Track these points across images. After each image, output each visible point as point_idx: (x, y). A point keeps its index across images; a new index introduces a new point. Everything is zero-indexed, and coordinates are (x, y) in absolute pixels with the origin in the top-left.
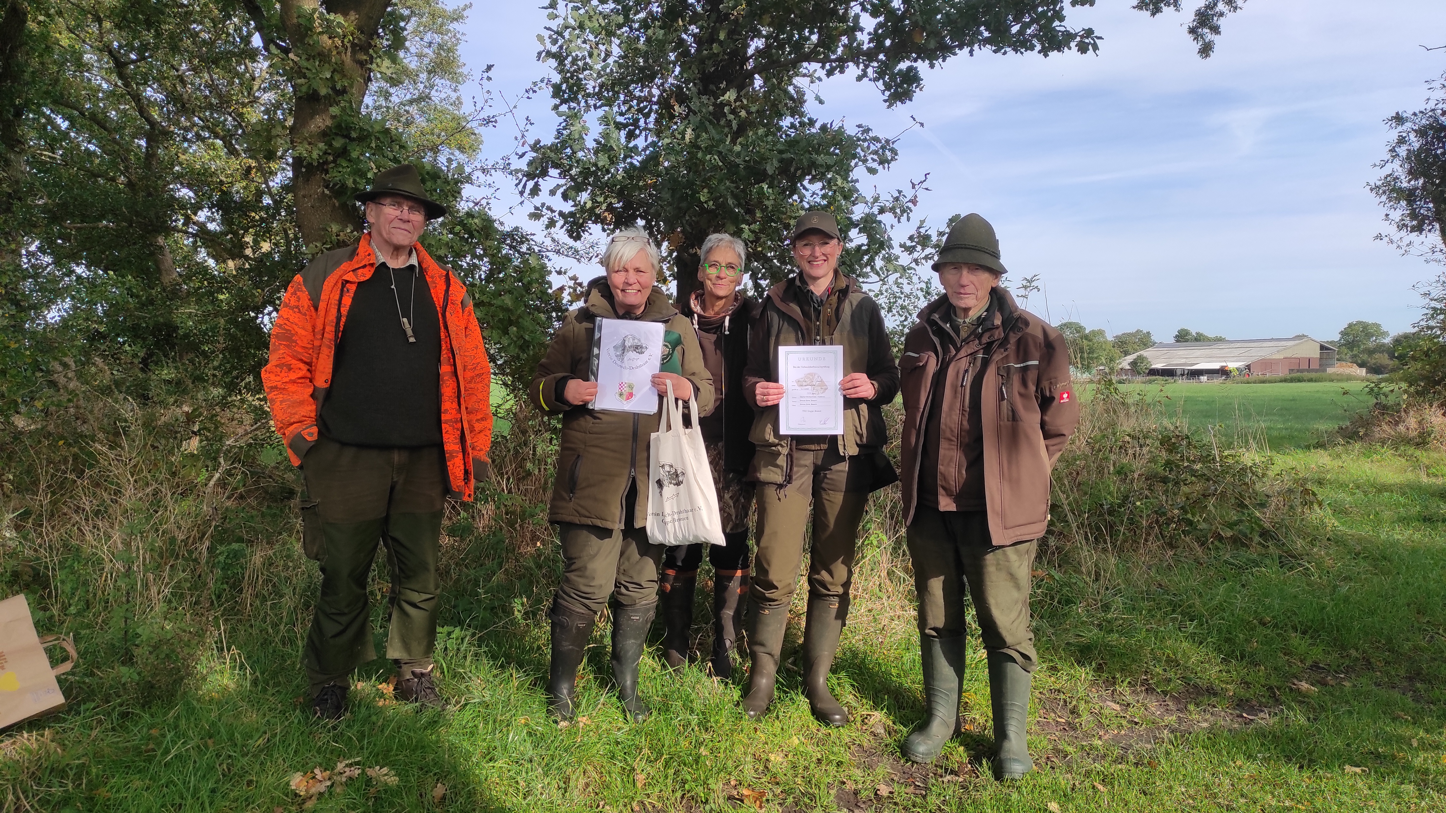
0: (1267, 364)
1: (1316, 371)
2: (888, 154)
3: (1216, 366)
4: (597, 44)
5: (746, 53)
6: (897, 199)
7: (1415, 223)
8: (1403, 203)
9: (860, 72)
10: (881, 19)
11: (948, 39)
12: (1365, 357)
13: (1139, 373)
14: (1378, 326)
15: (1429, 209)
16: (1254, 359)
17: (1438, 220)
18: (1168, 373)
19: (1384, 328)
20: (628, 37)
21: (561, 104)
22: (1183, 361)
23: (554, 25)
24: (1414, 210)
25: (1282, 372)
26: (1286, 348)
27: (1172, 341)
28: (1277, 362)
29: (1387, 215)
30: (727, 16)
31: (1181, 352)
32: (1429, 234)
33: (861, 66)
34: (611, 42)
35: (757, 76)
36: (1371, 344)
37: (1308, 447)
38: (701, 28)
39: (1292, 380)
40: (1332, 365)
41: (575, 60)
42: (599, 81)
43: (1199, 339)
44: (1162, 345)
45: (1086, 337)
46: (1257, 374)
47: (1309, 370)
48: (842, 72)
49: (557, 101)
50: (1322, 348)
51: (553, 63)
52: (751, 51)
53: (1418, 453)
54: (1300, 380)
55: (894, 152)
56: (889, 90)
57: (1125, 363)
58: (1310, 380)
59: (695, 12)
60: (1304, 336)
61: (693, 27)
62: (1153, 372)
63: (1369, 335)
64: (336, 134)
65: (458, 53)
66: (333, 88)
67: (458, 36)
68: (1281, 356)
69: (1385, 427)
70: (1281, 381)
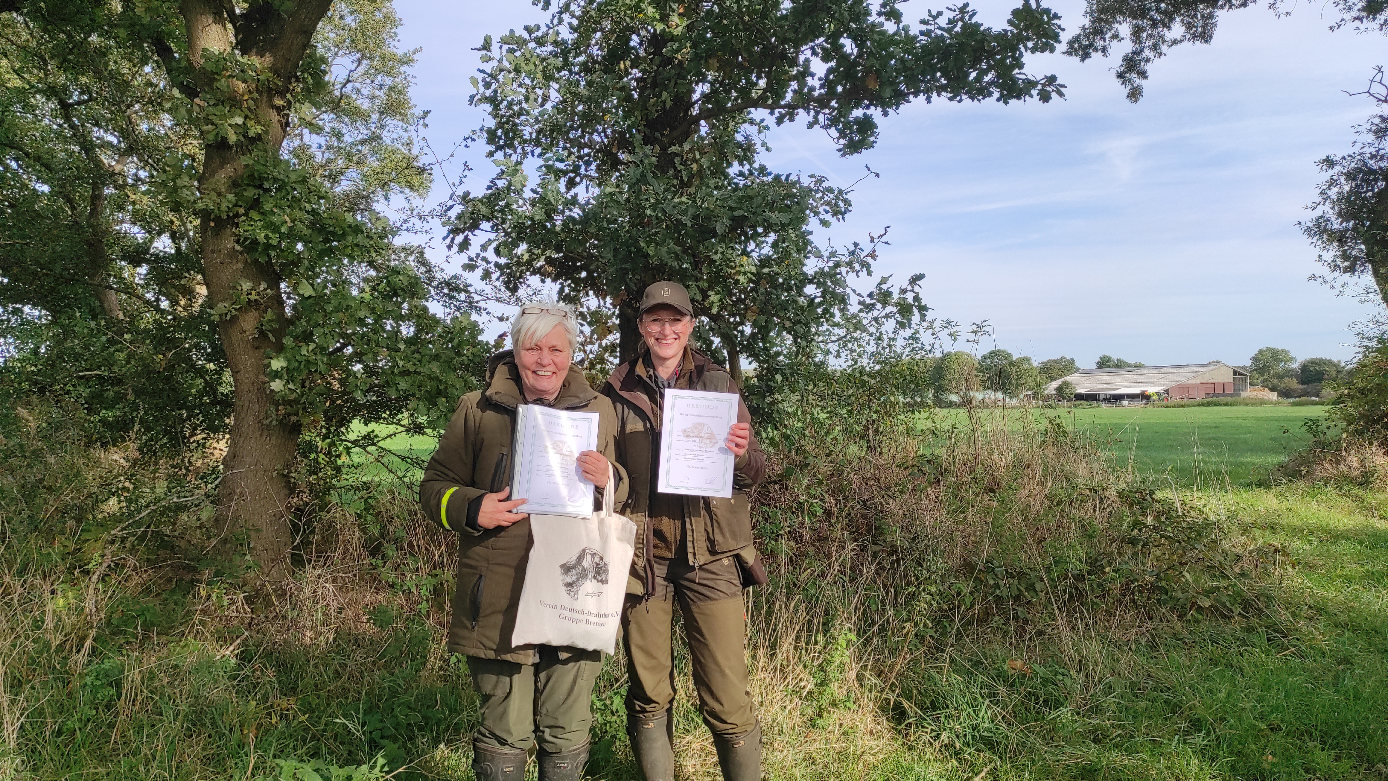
0: (1184, 388)
1: (1231, 395)
2: (841, 204)
3: (1136, 391)
4: (534, 88)
5: (691, 98)
6: (852, 253)
7: (1347, 264)
8: (1335, 244)
9: (811, 119)
10: (833, 63)
11: (903, 87)
12: (1275, 381)
13: (1064, 398)
14: (1286, 352)
15: (1361, 250)
16: (1173, 384)
17: (1369, 261)
18: (1092, 398)
19: (1293, 354)
20: (568, 80)
21: (496, 150)
22: (1105, 386)
23: (488, 67)
24: (1345, 251)
25: (1200, 397)
26: (1202, 373)
27: (1095, 366)
28: (1194, 386)
29: (1320, 256)
30: (670, 60)
31: (1103, 378)
32: (1361, 275)
33: (812, 113)
34: (549, 86)
35: (703, 122)
36: (1280, 369)
37: (1249, 486)
38: (644, 71)
39: (1209, 404)
40: (1245, 390)
41: (511, 104)
42: (536, 127)
43: (1120, 365)
44: (1085, 372)
45: (1012, 364)
46: (1175, 399)
47: (1224, 395)
48: (792, 120)
49: (493, 148)
50: (1236, 373)
51: (488, 108)
52: (696, 96)
53: (1361, 493)
54: (1216, 404)
55: (848, 203)
56: (844, 138)
57: (1051, 388)
58: (1226, 404)
59: (637, 56)
60: (1217, 362)
61: (635, 71)
62: (1079, 397)
63: (1278, 361)
64: (249, 185)
65: (409, 95)
66: (245, 135)
67: (408, 79)
68: (1197, 381)
69: (1327, 466)
70: (1199, 405)
